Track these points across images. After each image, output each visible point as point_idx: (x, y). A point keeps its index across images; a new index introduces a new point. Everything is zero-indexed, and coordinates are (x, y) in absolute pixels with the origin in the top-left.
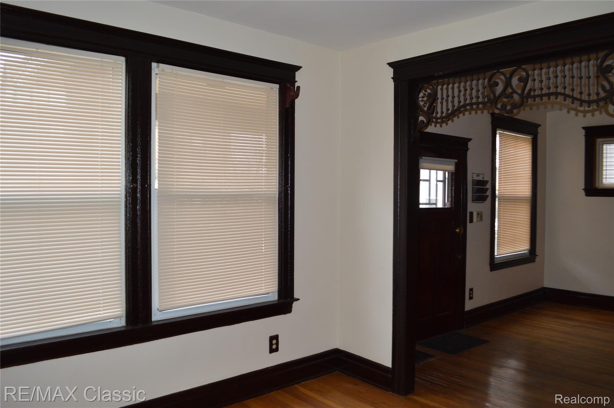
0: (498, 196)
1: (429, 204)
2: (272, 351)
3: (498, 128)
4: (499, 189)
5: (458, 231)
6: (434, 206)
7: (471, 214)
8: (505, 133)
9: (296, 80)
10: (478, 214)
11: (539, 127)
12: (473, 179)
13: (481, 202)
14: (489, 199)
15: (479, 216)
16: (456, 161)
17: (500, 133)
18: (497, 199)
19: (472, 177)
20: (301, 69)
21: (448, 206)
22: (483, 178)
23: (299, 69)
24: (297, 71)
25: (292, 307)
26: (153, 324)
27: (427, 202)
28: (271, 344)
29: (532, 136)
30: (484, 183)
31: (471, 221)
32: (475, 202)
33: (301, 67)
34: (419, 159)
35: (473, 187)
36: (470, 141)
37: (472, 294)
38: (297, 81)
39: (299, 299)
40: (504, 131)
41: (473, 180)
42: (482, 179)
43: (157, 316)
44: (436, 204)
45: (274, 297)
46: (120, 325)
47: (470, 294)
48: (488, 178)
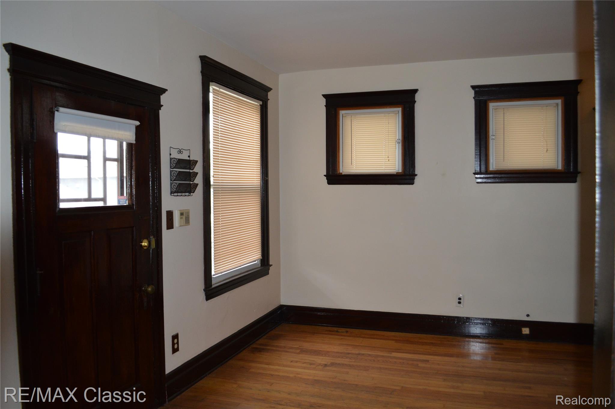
0: (214, 185)
1: (89, 199)
3: (212, 82)
4: (214, 174)
5: (145, 244)
6: (100, 204)
7: (170, 214)
8: (221, 90)
10: (182, 214)
11: (269, 91)
12: (172, 157)
13: (187, 194)
14: (200, 190)
15: (184, 217)
16: (138, 123)
17: (214, 89)
18: (212, 190)
19: (170, 154)
21: (125, 202)
22: (189, 157)
27: (86, 196)
29: (261, 103)
30: (190, 164)
31: (170, 226)
32: (176, 194)
34: (54, 112)
35: (171, 169)
36: (164, 92)
37: (178, 343)
40: (220, 89)
41: (171, 159)
42: (188, 159)
44: (104, 200)
47: (173, 344)
48: (197, 155)
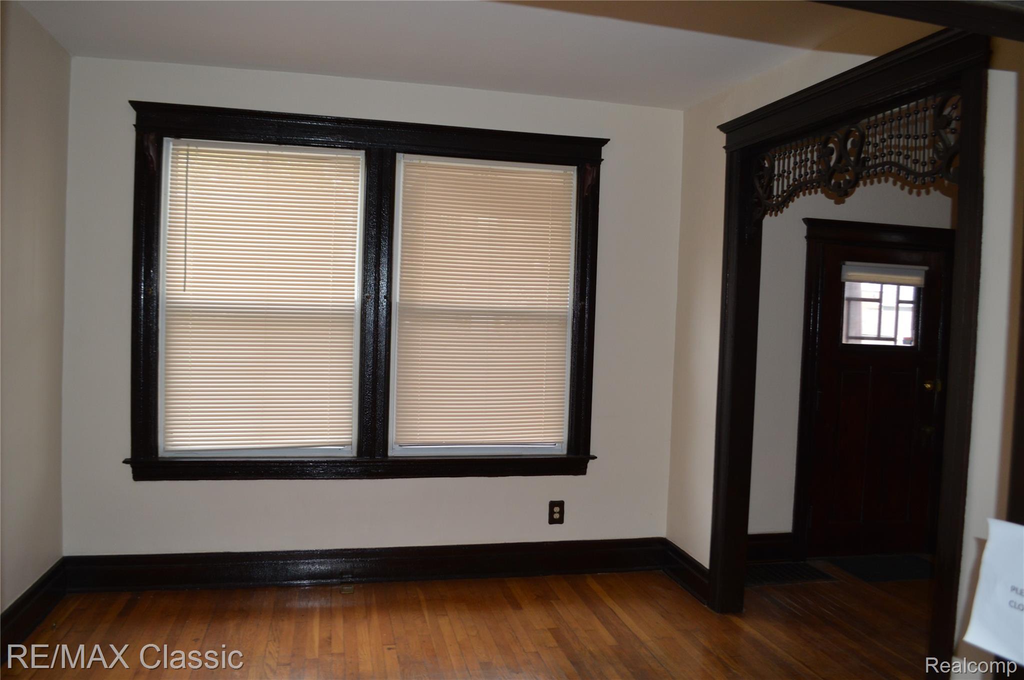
1: (879, 338)
2: (552, 521)
6: (891, 343)
9: (602, 158)
16: (926, 268)
20: (609, 142)
23: (606, 143)
24: (603, 146)
25: (586, 467)
26: (389, 459)
27: (874, 334)
28: (551, 513)
33: (609, 140)
38: (603, 160)
39: (596, 458)
43: (395, 451)
44: (894, 339)
45: (561, 450)
46: (350, 455)
